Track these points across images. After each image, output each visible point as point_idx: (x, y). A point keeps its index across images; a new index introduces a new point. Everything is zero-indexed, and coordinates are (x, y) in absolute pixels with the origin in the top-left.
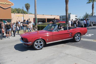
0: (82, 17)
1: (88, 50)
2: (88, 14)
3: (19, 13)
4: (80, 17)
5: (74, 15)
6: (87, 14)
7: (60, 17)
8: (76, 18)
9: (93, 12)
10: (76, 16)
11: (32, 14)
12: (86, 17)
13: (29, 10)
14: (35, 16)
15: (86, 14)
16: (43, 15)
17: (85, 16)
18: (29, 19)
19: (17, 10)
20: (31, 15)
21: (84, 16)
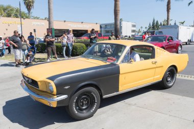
0: (146, 28)
2: (157, 21)
3: (9, 16)
4: (142, 27)
5: (130, 24)
6: (156, 22)
7: (101, 27)
8: (134, 29)
9: (168, 18)
10: (134, 26)
11: (38, 18)
12: (153, 28)
15: (154, 20)
16: (65, 21)
17: (151, 25)
18: (35, 31)
19: (4, 10)
20: (36, 20)
21: (150, 25)
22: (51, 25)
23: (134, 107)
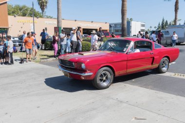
0: (155, 27)
1: (162, 93)
2: (167, 21)
3: (24, 15)
4: (151, 27)
5: (139, 24)
6: (165, 21)
7: (110, 26)
8: (143, 28)
9: (176, 18)
10: (143, 26)
11: (51, 18)
12: (163, 27)
13: (45, 10)
14: (58, 22)
15: (163, 20)
16: (75, 21)
17: (161, 24)
19: (21, 9)
20: (49, 19)
21: (159, 24)
22: (60, 23)
23: (125, 105)
